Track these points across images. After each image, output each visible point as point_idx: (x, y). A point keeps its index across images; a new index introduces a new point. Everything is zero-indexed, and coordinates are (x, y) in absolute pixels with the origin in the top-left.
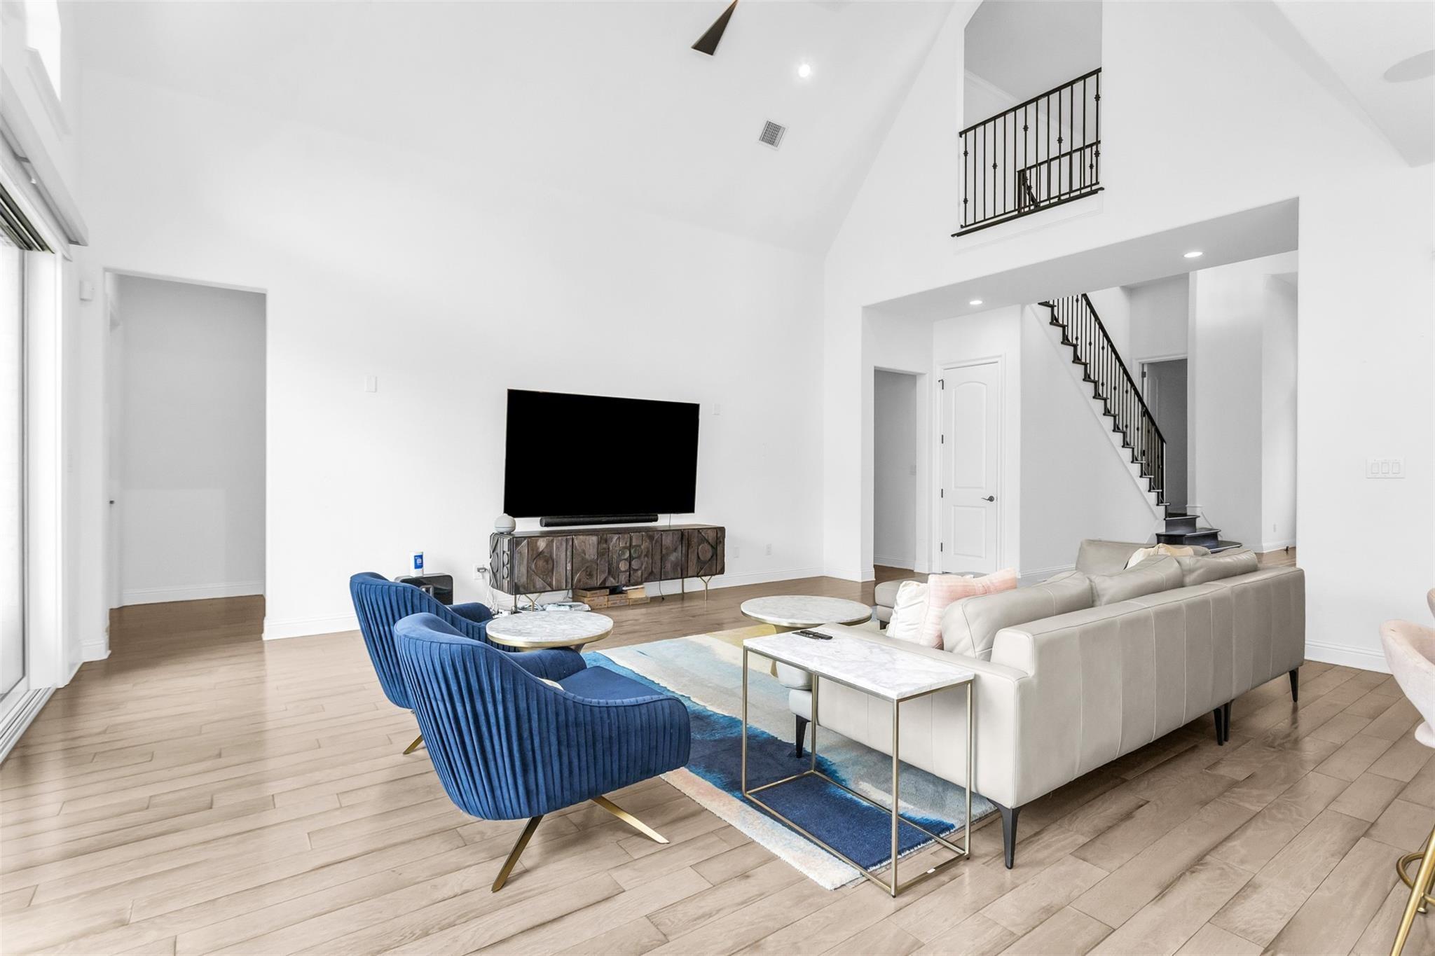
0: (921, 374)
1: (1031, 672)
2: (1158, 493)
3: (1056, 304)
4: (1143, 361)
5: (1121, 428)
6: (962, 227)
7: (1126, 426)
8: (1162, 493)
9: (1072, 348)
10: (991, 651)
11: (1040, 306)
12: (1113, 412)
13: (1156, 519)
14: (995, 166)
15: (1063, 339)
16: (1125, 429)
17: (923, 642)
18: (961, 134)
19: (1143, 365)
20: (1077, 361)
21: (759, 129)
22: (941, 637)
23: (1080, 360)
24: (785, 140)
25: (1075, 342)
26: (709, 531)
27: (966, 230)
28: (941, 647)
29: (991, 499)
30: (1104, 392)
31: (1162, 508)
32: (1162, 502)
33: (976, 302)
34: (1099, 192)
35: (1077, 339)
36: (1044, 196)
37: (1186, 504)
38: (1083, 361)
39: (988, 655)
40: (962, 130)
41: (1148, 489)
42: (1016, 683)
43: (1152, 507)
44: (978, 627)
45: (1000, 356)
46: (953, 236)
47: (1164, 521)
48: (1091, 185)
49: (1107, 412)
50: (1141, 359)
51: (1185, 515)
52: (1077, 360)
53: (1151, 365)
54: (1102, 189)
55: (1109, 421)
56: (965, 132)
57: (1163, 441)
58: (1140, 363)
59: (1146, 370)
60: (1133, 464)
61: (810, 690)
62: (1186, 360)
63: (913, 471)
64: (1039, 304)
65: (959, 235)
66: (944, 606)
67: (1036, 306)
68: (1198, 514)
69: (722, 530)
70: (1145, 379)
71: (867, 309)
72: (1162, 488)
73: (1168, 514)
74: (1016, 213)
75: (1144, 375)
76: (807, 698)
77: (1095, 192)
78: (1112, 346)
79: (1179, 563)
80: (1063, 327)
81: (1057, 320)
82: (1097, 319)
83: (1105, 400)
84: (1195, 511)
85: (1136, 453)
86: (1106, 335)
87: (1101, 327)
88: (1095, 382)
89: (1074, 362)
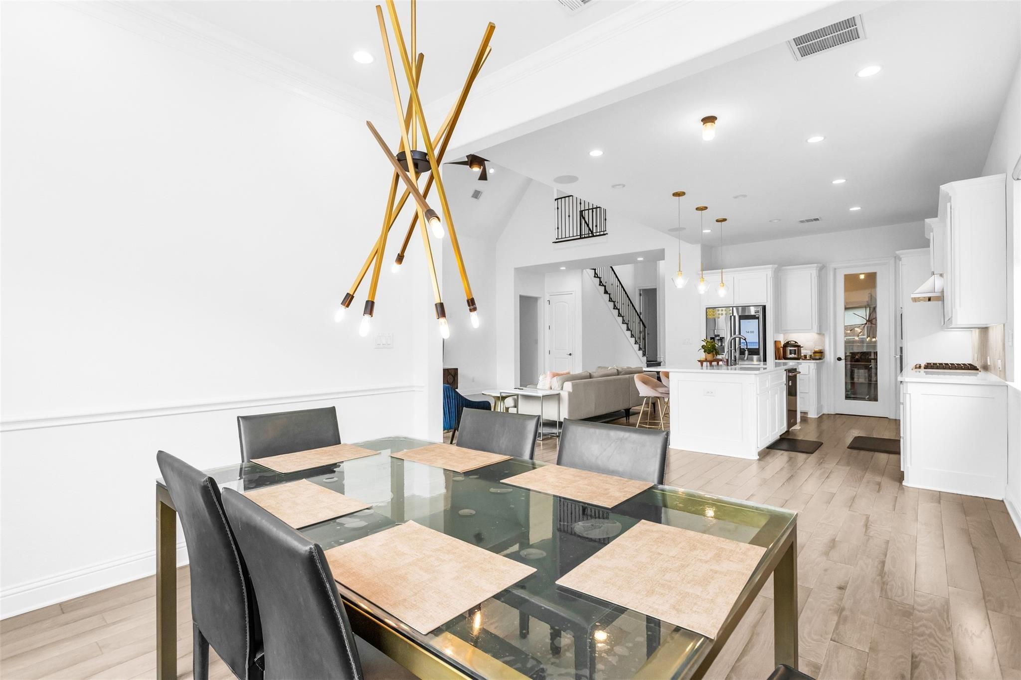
0: (540, 298)
1: (571, 391)
2: (643, 351)
4: (640, 288)
5: (626, 322)
6: (557, 239)
8: (645, 351)
9: (604, 287)
11: (590, 270)
12: (622, 315)
13: (643, 363)
14: (569, 216)
15: (600, 284)
16: (628, 322)
17: (547, 388)
18: (556, 200)
19: (640, 291)
21: (471, 193)
24: (482, 198)
26: (452, 370)
27: (558, 241)
29: (570, 354)
30: (619, 306)
31: (645, 358)
32: (645, 355)
33: (563, 269)
35: (606, 283)
38: (609, 292)
39: (562, 389)
40: (556, 198)
41: (638, 349)
42: (568, 393)
43: (639, 357)
44: (560, 383)
45: (573, 291)
46: (552, 243)
47: (646, 364)
48: (604, 231)
49: (620, 315)
51: (656, 362)
52: (606, 292)
53: (644, 290)
54: (607, 234)
55: (620, 319)
56: (558, 199)
57: (645, 327)
61: (516, 407)
62: (656, 289)
63: (536, 342)
65: (555, 242)
66: (551, 379)
67: (588, 270)
68: (662, 361)
69: (457, 369)
70: (641, 297)
71: (516, 269)
72: (645, 349)
73: (647, 361)
74: (579, 237)
75: (640, 295)
76: (515, 409)
77: (605, 235)
78: (621, 285)
79: (617, 370)
80: (600, 278)
81: (597, 275)
82: (615, 273)
83: (619, 310)
84: (660, 359)
85: (633, 333)
86: (618, 280)
87: (616, 276)
88: (614, 302)
89: (605, 293)
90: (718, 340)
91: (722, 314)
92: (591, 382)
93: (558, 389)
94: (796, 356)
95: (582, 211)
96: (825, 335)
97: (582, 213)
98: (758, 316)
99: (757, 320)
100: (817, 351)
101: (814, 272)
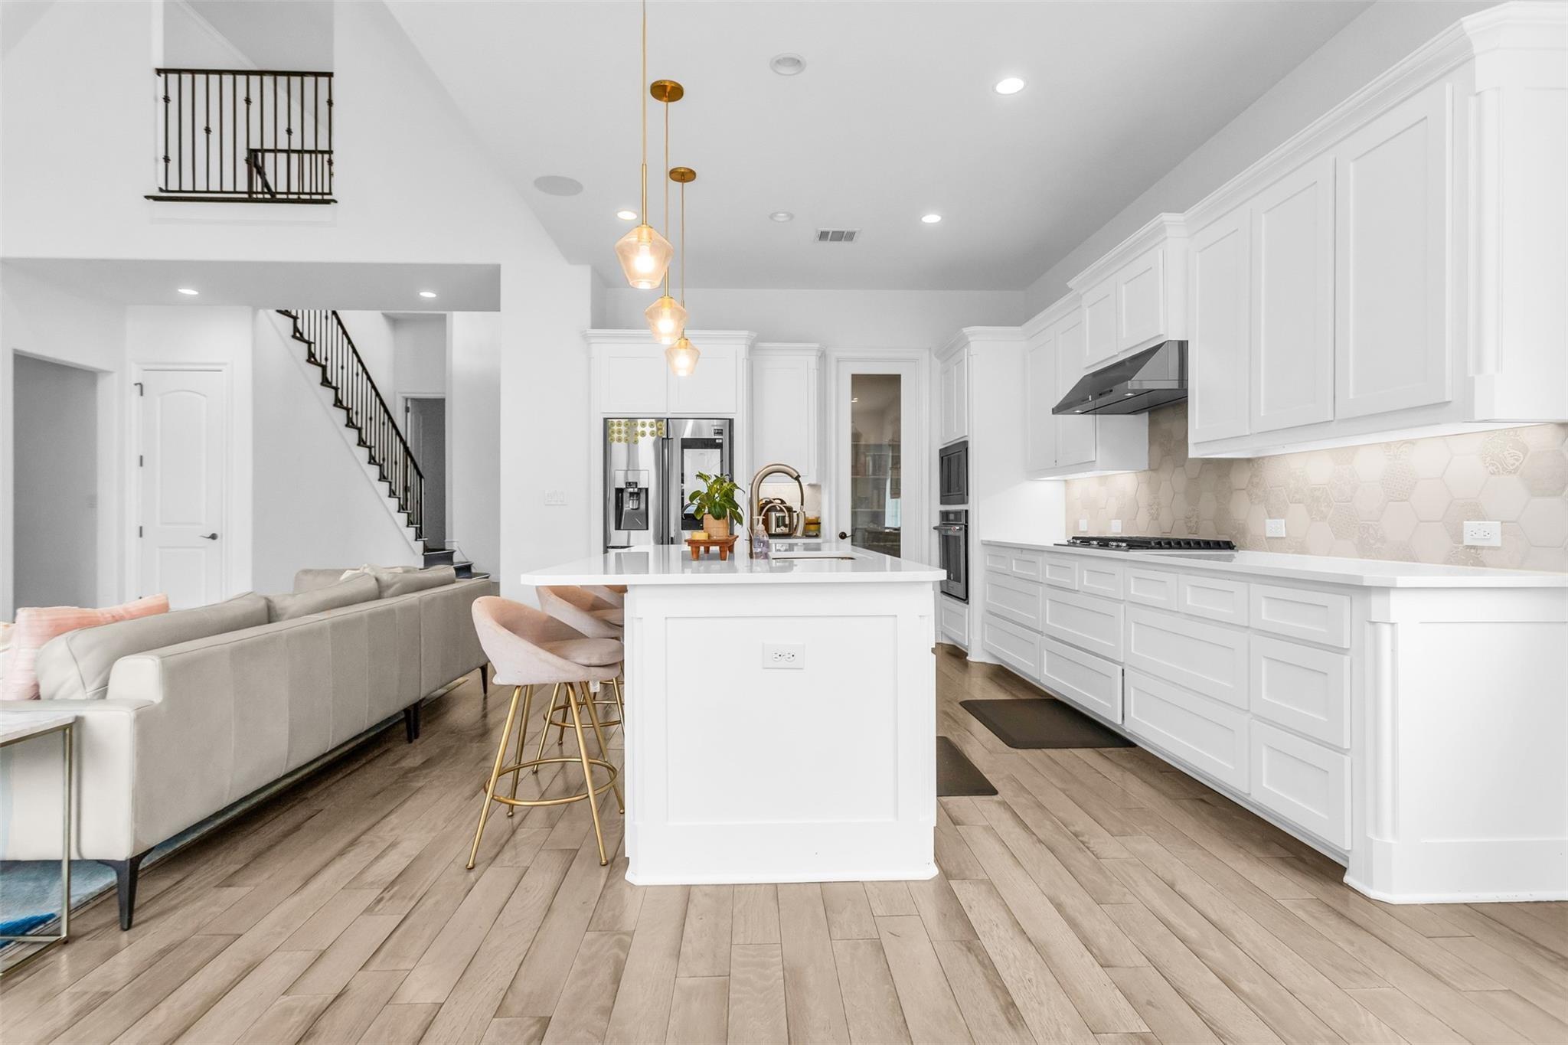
0: (107, 373)
1: (159, 699)
2: (416, 528)
3: (300, 316)
4: (407, 395)
5: (377, 461)
6: (161, 190)
7: (384, 460)
8: (421, 528)
9: (319, 369)
10: (107, 689)
11: (279, 314)
12: (368, 444)
13: (415, 554)
14: (208, 131)
15: (309, 358)
16: (382, 462)
18: (159, 71)
19: (407, 400)
20: (325, 383)
22: (37, 686)
23: (331, 383)
25: (323, 363)
27: (165, 196)
28: (37, 697)
29: (213, 537)
30: (358, 421)
31: (420, 544)
32: (421, 537)
33: (189, 292)
34: (332, 203)
35: (326, 359)
36: (282, 187)
37: (445, 539)
38: (334, 384)
39: (103, 692)
40: (161, 66)
41: (406, 524)
42: (133, 715)
43: (410, 542)
45: (224, 365)
46: (147, 197)
47: (423, 557)
48: (321, 194)
49: (361, 443)
50: (405, 393)
51: (444, 550)
53: (414, 400)
54: (334, 202)
55: (363, 453)
56: (166, 72)
57: (421, 477)
58: (403, 397)
59: (409, 405)
60: (390, 499)
62: (443, 400)
63: (92, 502)
64: (278, 311)
65: (156, 199)
66: (39, 646)
67: (272, 313)
68: (455, 549)
70: (409, 414)
72: (421, 524)
73: (426, 549)
75: (407, 410)
77: (328, 202)
78: (367, 373)
79: (377, 580)
80: (309, 343)
81: (301, 334)
82: (350, 342)
83: (360, 430)
84: (452, 546)
85: (393, 488)
86: (360, 361)
87: (355, 351)
88: (348, 410)
89: (322, 384)
90: (632, 494)
91: (643, 434)
92: (272, 640)
93: (79, 695)
94: (785, 530)
95: (256, 151)
96: (823, 487)
97: (256, 157)
98: (721, 441)
99: (719, 450)
100: (812, 520)
101: (813, 360)
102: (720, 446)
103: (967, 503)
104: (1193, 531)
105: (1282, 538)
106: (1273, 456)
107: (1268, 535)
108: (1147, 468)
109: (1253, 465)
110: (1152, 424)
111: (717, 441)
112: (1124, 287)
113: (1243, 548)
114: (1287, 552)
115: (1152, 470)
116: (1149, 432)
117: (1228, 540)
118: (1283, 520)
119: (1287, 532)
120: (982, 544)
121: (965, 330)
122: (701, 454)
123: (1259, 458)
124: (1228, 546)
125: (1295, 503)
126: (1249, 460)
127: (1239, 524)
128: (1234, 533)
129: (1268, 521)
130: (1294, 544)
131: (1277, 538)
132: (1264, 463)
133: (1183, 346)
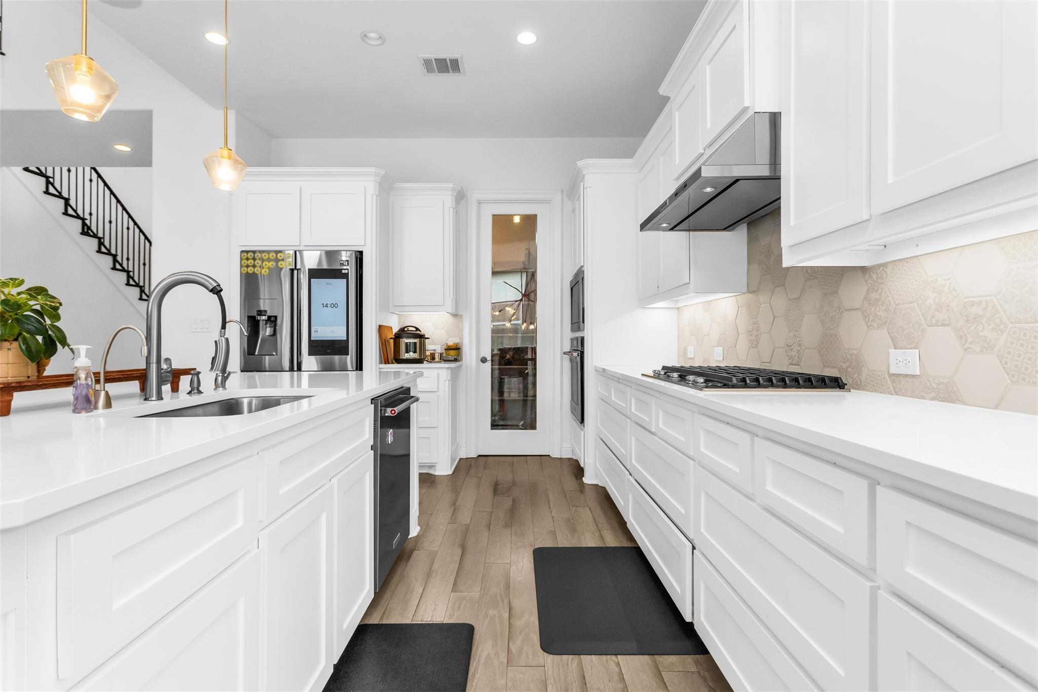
90: (266, 321)
94: (416, 356)
96: (464, 317)
98: (346, 271)
99: (345, 280)
100: (452, 346)
101: (449, 200)
102: (346, 276)
103: (584, 330)
104: (795, 362)
105: (913, 376)
106: (901, 260)
107: (892, 371)
108: (745, 290)
109: (870, 277)
110: (751, 240)
111: (343, 271)
112: (708, 68)
113: (858, 387)
114: (923, 398)
115: (750, 293)
116: (748, 250)
117: (838, 375)
118: (918, 350)
119: (922, 367)
120: (596, 370)
121: (580, 163)
122: (328, 284)
123: (879, 266)
124: (837, 383)
125: (936, 325)
126: (863, 269)
127: (851, 355)
128: (845, 366)
129: (892, 351)
130: (934, 386)
131: (907, 376)
132: (886, 272)
133: (775, 119)
